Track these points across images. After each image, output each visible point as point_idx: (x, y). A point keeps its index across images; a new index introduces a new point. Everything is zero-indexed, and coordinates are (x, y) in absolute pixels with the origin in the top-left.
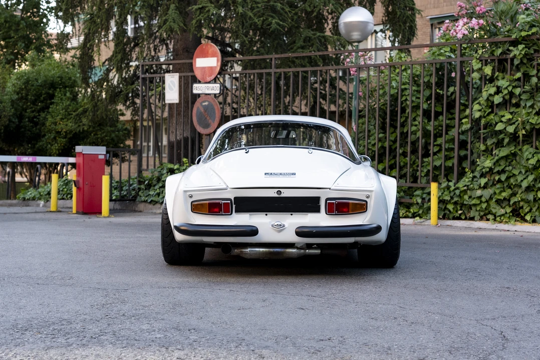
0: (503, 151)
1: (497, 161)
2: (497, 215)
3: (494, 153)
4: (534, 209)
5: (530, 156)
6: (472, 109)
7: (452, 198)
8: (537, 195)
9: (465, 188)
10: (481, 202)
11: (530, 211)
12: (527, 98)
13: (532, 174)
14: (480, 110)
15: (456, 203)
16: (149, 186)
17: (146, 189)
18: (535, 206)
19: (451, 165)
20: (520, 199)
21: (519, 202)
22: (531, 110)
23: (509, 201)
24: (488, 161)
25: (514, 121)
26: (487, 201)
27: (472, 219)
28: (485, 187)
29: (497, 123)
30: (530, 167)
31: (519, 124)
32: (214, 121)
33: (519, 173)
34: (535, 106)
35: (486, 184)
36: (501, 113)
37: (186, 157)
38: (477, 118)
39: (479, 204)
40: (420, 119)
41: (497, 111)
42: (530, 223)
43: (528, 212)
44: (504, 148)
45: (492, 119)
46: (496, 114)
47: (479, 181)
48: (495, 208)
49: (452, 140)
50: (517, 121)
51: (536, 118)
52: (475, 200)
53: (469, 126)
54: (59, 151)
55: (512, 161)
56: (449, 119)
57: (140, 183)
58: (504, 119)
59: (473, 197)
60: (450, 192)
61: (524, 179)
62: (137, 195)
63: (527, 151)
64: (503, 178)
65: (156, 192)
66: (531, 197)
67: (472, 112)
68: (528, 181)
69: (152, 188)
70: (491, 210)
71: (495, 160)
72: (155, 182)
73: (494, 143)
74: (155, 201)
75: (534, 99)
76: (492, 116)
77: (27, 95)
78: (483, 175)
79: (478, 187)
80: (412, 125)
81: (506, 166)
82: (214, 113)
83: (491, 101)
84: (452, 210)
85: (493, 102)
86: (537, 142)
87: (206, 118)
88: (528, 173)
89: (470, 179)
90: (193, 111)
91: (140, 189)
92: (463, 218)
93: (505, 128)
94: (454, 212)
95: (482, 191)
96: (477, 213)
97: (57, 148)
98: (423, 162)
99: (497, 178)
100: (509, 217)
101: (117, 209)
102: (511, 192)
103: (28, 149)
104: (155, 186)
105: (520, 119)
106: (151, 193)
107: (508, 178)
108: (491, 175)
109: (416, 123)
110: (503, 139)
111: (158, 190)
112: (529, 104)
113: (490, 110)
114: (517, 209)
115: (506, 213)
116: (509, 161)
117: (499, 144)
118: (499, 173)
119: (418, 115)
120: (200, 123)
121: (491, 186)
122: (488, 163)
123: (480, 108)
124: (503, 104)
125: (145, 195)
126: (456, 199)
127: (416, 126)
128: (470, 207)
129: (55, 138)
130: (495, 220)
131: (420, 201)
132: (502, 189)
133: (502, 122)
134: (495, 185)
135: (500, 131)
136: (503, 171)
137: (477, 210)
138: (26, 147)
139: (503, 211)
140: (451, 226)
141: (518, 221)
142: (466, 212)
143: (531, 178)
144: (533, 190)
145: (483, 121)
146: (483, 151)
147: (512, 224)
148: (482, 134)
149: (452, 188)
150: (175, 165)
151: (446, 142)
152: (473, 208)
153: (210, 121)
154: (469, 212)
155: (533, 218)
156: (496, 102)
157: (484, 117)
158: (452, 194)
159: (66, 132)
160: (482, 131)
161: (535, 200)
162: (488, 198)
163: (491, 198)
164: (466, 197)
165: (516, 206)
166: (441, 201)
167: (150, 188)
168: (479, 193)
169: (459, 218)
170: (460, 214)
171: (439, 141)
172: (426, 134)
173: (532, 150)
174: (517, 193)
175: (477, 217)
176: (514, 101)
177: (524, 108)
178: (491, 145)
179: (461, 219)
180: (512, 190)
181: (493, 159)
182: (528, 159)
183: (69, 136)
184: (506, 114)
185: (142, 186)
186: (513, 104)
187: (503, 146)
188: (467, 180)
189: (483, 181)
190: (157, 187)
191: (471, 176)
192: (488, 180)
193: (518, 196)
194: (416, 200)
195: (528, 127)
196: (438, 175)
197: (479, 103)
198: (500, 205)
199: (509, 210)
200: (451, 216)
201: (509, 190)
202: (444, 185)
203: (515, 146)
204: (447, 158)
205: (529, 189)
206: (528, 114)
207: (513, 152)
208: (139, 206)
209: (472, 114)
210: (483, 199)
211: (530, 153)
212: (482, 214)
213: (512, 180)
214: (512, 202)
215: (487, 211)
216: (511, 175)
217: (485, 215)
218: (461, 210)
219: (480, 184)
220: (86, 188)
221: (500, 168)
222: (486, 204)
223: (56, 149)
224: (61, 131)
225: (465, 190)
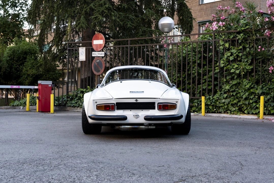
0: (234, 82)
1: (232, 86)
2: (232, 111)
3: (230, 83)
4: (248, 108)
5: (246, 84)
6: (220, 63)
7: (211, 103)
8: (250, 102)
9: (217, 99)
12: (244, 58)
13: (247, 92)
14: (223, 63)
15: (213, 106)
16: (72, 99)
17: (70, 101)
18: (249, 106)
19: (210, 88)
20: (242, 103)
21: (242, 104)
22: (246, 63)
23: (237, 104)
24: (227, 86)
25: (239, 68)
26: (227, 105)
27: (220, 113)
28: (226, 98)
29: (231, 69)
30: (247, 89)
31: (241, 69)
32: (102, 69)
33: (242, 92)
34: (248, 61)
35: (227, 97)
36: (233, 64)
37: (89, 86)
38: (222, 67)
39: (223, 106)
40: (196, 67)
41: (231, 64)
42: (247, 114)
43: (246, 109)
44: (235, 80)
45: (229, 67)
46: (231, 65)
47: (223, 96)
48: (231, 108)
49: (211, 77)
50: (240, 68)
51: (249, 67)
52: (222, 104)
53: (219, 70)
55: (238, 86)
56: (209, 67)
57: (68, 97)
58: (234, 67)
59: (221, 103)
60: (210, 101)
61: (244, 94)
62: (66, 103)
63: (245, 82)
64: (234, 94)
65: (75, 102)
66: (247, 102)
67: (220, 64)
68: (246, 95)
69: (73, 100)
70: (229, 109)
71: (231, 86)
72: (74, 97)
73: (230, 78)
74: (75, 106)
75: (248, 58)
76: (229, 66)
77: (14, 58)
78: (225, 93)
79: (223, 98)
80: (193, 70)
81: (235, 89)
82: (102, 65)
83: (228, 59)
84: (211, 109)
85: (230, 59)
86: (249, 77)
87: (98, 68)
88: (245, 92)
89: (219, 95)
90: (92, 64)
91: (67, 100)
92: (216, 112)
93: (235, 71)
94: (212, 110)
95: (225, 100)
96: (223, 110)
97: (28, 82)
98: (198, 87)
99: (231, 94)
100: (237, 112)
101: (57, 110)
102: (238, 100)
104: (74, 99)
105: (241, 67)
106: (73, 102)
107: (237, 94)
108: (229, 93)
109: (195, 69)
110: (234, 76)
111: (76, 101)
112: (246, 60)
113: (228, 63)
114: (241, 108)
115: (236, 110)
116: (237, 86)
117: (232, 79)
118: (232, 92)
119: (195, 66)
120: (95, 70)
121: (229, 98)
122: (227, 87)
123: (223, 62)
124: (234, 60)
125: (70, 103)
126: (213, 104)
127: (194, 70)
128: (219, 107)
129: (27, 77)
130: (231, 113)
131: (196, 105)
132: (234, 99)
133: (233, 68)
134: (231, 97)
135: (232, 72)
136: (234, 91)
137: (222, 109)
139: (234, 109)
140: (211, 116)
141: (241, 113)
142: (218, 109)
143: (247, 94)
144: (248, 100)
145: (225, 68)
146: (225, 82)
147: (239, 115)
148: (224, 74)
149: (211, 99)
150: (84, 89)
151: (208, 78)
152: (221, 108)
153: (100, 69)
154: (219, 110)
155: (248, 112)
156: (231, 60)
157: (226, 66)
158: (211, 102)
159: (32, 75)
160: (224, 73)
161: (249, 103)
162: (227, 103)
163: (229, 103)
164: (218, 103)
165: (240, 107)
166: (206, 105)
167: (72, 100)
168: (223, 101)
169: (214, 112)
170: (215, 111)
171: (205, 77)
172: (199, 74)
173: (247, 81)
174: (241, 101)
175: (223, 112)
176: (239, 59)
177: (243, 62)
178: (229, 79)
179: (215, 113)
180: (238, 99)
181: (230, 85)
182: (245, 85)
183: (33, 77)
184: (235, 65)
185: (69, 99)
186: (238, 60)
187: (234, 80)
188: (218, 95)
189: (225, 95)
190: (75, 99)
191: (220, 93)
192: (228, 95)
193: (241, 102)
194: (195, 105)
195: (245, 71)
196: (204, 93)
197: (223, 60)
198: (233, 106)
199: (237, 108)
200: (211, 112)
201: (237, 99)
202: (207, 97)
203: (240, 79)
204: (209, 85)
205: (246, 99)
206: (245, 65)
207: (239, 82)
208: (67, 108)
209: (220, 65)
210: (225, 104)
211: (246, 83)
212: (225, 110)
213: (238, 95)
214: (238, 105)
215: (227, 109)
216: (238, 92)
217: (226, 111)
218: (215, 109)
219: (224, 97)
220: (43, 100)
221: (233, 90)
222: (227, 106)
224: (30, 74)
225: (217, 100)
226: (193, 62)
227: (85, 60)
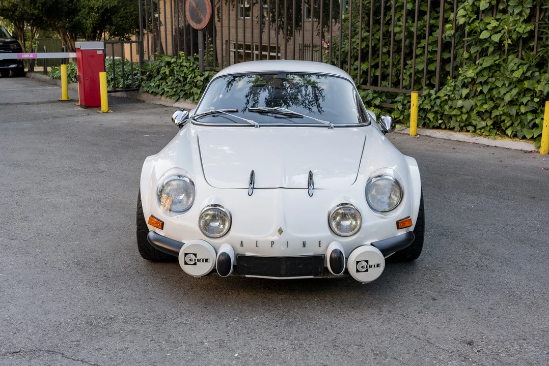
0: (487, 62)
1: (481, 71)
2: (477, 128)
3: (477, 62)
4: (516, 124)
5: (515, 68)
6: (457, 14)
7: (432, 107)
8: (520, 109)
9: (446, 97)
10: (462, 113)
11: (512, 124)
12: (515, 4)
13: (516, 87)
14: (464, 16)
15: (436, 112)
16: (150, 77)
17: (147, 80)
18: (517, 120)
19: (434, 69)
20: (501, 113)
21: (501, 115)
22: (518, 18)
23: (491, 113)
24: (471, 71)
25: (500, 29)
26: (467, 113)
27: (452, 129)
28: (467, 97)
29: (481, 31)
30: (515, 80)
31: (505, 33)
32: (205, 16)
33: (502, 85)
34: (524, 14)
35: (468, 94)
36: (487, 20)
37: (182, 50)
38: (461, 25)
39: (459, 115)
40: (403, 19)
41: (483, 18)
42: (510, 138)
43: (509, 127)
44: (488, 58)
45: (477, 26)
46: (482, 20)
47: (460, 91)
48: (475, 120)
49: (436, 42)
50: (503, 29)
51: (524, 26)
52: (455, 110)
53: (453, 32)
54: (93, 25)
55: (496, 72)
56: (434, 19)
57: (143, 73)
58: (489, 27)
59: (454, 107)
60: (431, 100)
61: (507, 92)
62: (139, 86)
63: (513, 61)
64: (486, 89)
65: (156, 84)
66: (513, 111)
67: (456, 17)
68: (511, 95)
69: (153, 79)
70: (471, 122)
71: (478, 70)
72: (155, 74)
73: (478, 51)
74: (155, 93)
75: (522, 5)
76: (476, 23)
78: (465, 85)
79: (459, 97)
80: (395, 26)
81: (489, 77)
82: (205, 8)
83: (476, 6)
84: (432, 119)
85: (479, 7)
86: (523, 52)
87: (198, 14)
88: (512, 86)
89: (452, 88)
90: (186, 5)
91: (142, 80)
92: (443, 127)
93: (490, 37)
94: (435, 121)
95: (463, 101)
96: (457, 124)
97: (91, 22)
98: (405, 64)
99: (479, 89)
100: (489, 131)
101: (124, 97)
102: (493, 105)
103: (66, 23)
104: (155, 77)
105: (506, 27)
106: (152, 84)
107: (491, 90)
108: (473, 85)
109: (401, 23)
110: (488, 48)
111: (158, 82)
112: (517, 11)
113: (475, 17)
114: (498, 123)
115: (487, 125)
116: (493, 71)
117: (483, 53)
118: (481, 84)
119: (402, 16)
120: (193, 18)
121: (473, 97)
122: (471, 73)
123: (465, 13)
124: (490, 9)
125: (147, 86)
126: (436, 108)
127: (400, 26)
128: (450, 117)
129: (89, 13)
130: (474, 132)
131: (400, 107)
132: (484, 102)
133: (487, 29)
134: (477, 96)
135: (485, 39)
136: (486, 82)
137: (457, 121)
138: (64, 21)
139: (483, 124)
140: (430, 137)
141: (499, 134)
142: (446, 121)
143: (515, 92)
144: (516, 104)
145: (467, 29)
146: (467, 59)
147: (492, 139)
148: (466, 42)
149: (433, 97)
150: (172, 59)
151: (429, 44)
152: (454, 119)
153: (202, 16)
154: (449, 122)
155: (514, 133)
156: (482, 8)
157: (469, 24)
158: (433, 103)
160: (466, 39)
161: (517, 114)
162: (468, 110)
163: (472, 109)
164: (447, 107)
165: (497, 119)
166: (421, 109)
167: (151, 79)
168: (460, 103)
169: (439, 127)
170: (440, 124)
171: (424, 43)
172: (410, 35)
173: (517, 61)
174: (499, 106)
175: (457, 128)
176: (501, 7)
177: (511, 15)
178: (475, 53)
179: (441, 128)
180: (494, 102)
181: (477, 68)
182: (513, 71)
184: (492, 21)
185: (144, 77)
186: (500, 10)
187: (487, 55)
188: (448, 88)
189: (465, 92)
190: (157, 79)
191: (453, 84)
192: (470, 90)
193: (500, 109)
194: (397, 106)
195: (514, 36)
196: (421, 78)
197: (464, 8)
198: (480, 116)
199: (490, 123)
200: (431, 125)
201: (492, 102)
202: (425, 93)
203: (500, 55)
204: (430, 61)
205: (512, 103)
206: (516, 21)
207: (497, 62)
208: (142, 96)
209: (456, 20)
210: (464, 110)
211: (515, 64)
212: (462, 124)
213: (495, 92)
214: (493, 115)
215: (467, 123)
216: (494, 86)
217: (465, 126)
218: (441, 119)
219: (462, 94)
221: (483, 79)
222: (466, 116)
223: (90, 24)
225: (446, 100)
226: (396, 8)
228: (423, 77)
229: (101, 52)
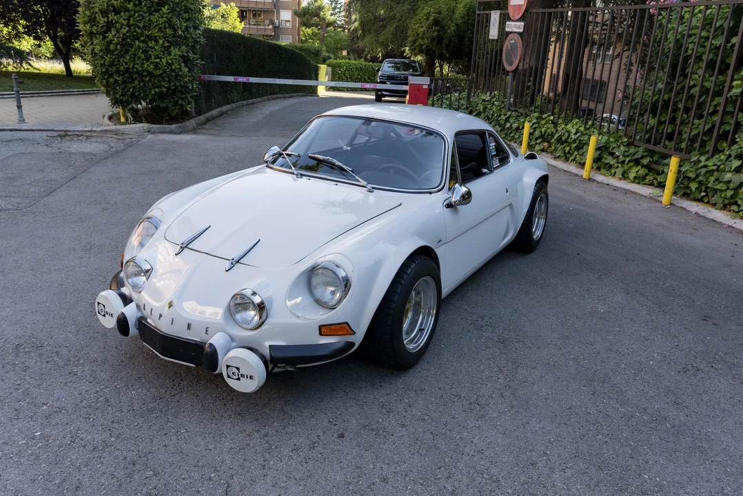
2: (740, 208)
7: (698, 176)
9: (715, 168)
10: (728, 188)
15: (700, 183)
26: (735, 189)
27: (714, 205)
28: (738, 171)
32: (515, 60)
35: (740, 168)
39: (725, 191)
40: (701, 72)
48: (742, 199)
52: (721, 184)
57: (467, 108)
59: (720, 180)
60: (698, 168)
70: (737, 200)
79: (729, 169)
82: (517, 51)
84: (694, 190)
87: (511, 56)
89: (725, 158)
90: (504, 48)
94: (697, 193)
95: (732, 174)
96: (721, 200)
109: (697, 76)
120: (506, 61)
126: (701, 178)
128: (715, 191)
130: (737, 213)
131: (667, 171)
137: (721, 197)
140: (685, 209)
142: (710, 195)
149: (702, 164)
152: (719, 193)
153: (513, 59)
154: (713, 196)
158: (698, 172)
162: (736, 186)
163: (740, 186)
164: (712, 179)
168: (728, 176)
169: (701, 200)
170: (703, 197)
175: (720, 205)
179: (703, 201)
188: (722, 157)
189: (736, 164)
191: (727, 153)
192: (742, 163)
194: (663, 169)
200: (692, 197)
210: (731, 186)
212: (726, 202)
215: (732, 201)
217: (731, 204)
218: (705, 191)
219: (732, 166)
222: (732, 192)
225: (713, 171)
227: (496, 38)
228: (710, 140)
229: (426, 87)
